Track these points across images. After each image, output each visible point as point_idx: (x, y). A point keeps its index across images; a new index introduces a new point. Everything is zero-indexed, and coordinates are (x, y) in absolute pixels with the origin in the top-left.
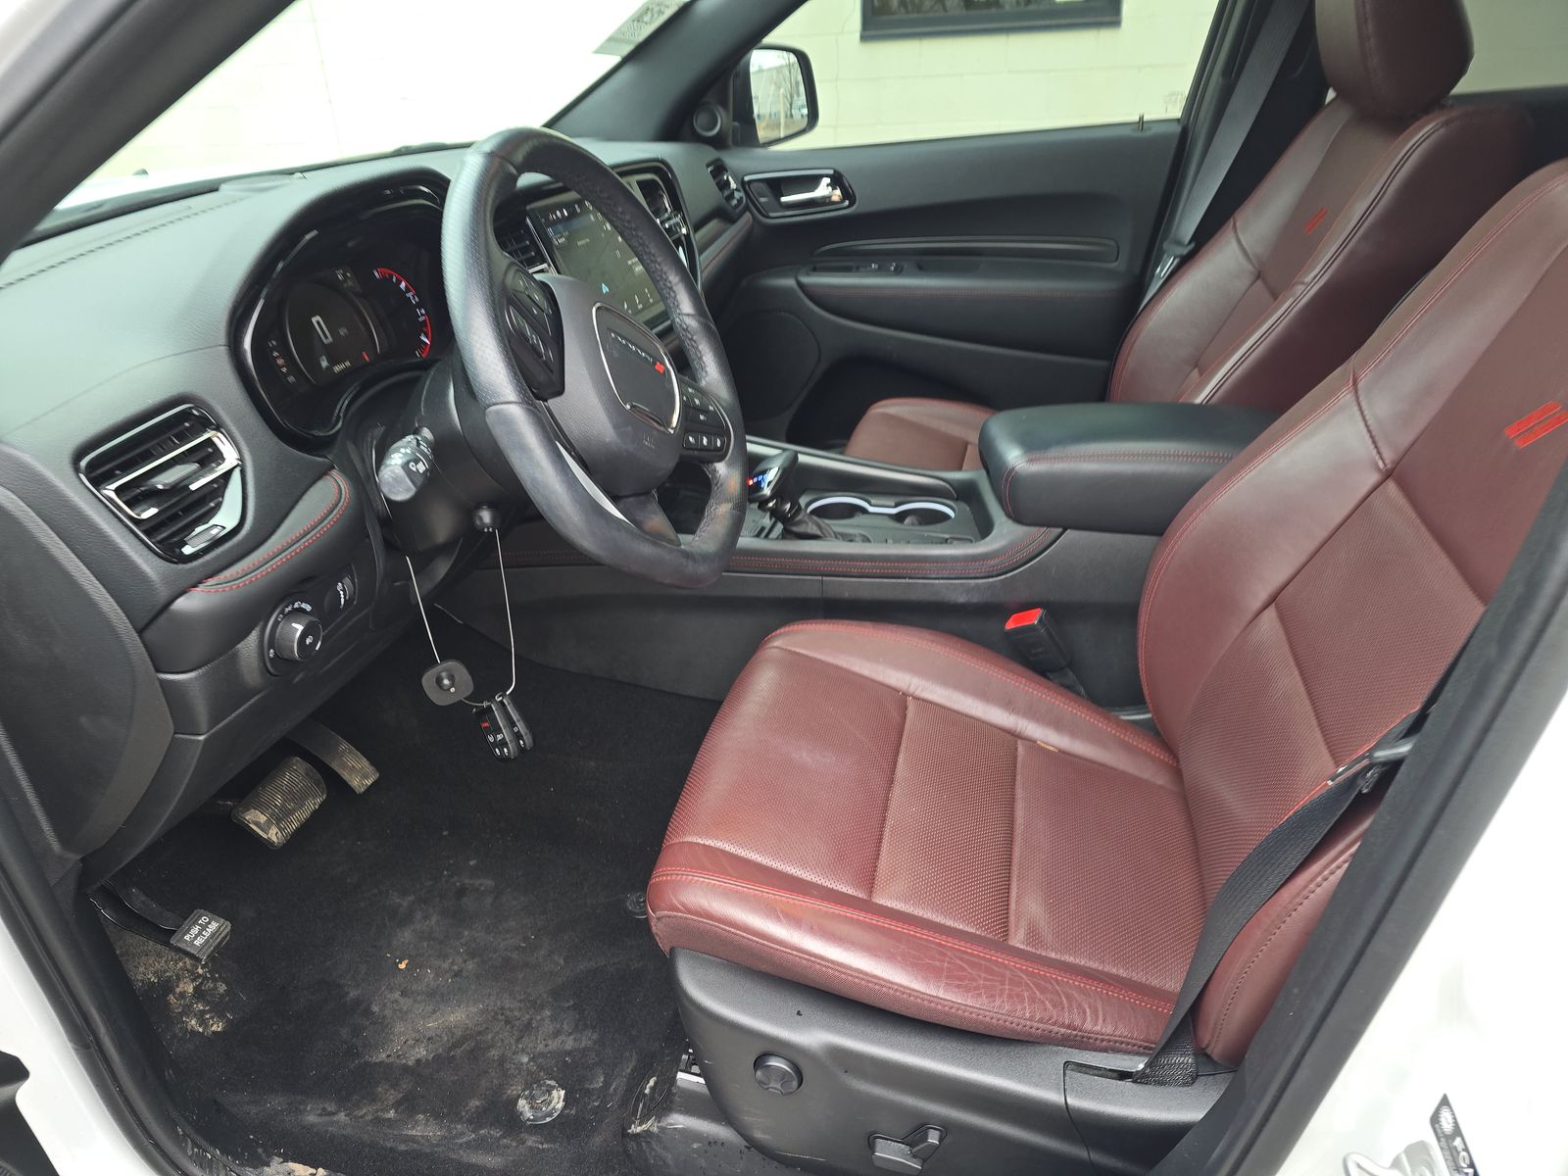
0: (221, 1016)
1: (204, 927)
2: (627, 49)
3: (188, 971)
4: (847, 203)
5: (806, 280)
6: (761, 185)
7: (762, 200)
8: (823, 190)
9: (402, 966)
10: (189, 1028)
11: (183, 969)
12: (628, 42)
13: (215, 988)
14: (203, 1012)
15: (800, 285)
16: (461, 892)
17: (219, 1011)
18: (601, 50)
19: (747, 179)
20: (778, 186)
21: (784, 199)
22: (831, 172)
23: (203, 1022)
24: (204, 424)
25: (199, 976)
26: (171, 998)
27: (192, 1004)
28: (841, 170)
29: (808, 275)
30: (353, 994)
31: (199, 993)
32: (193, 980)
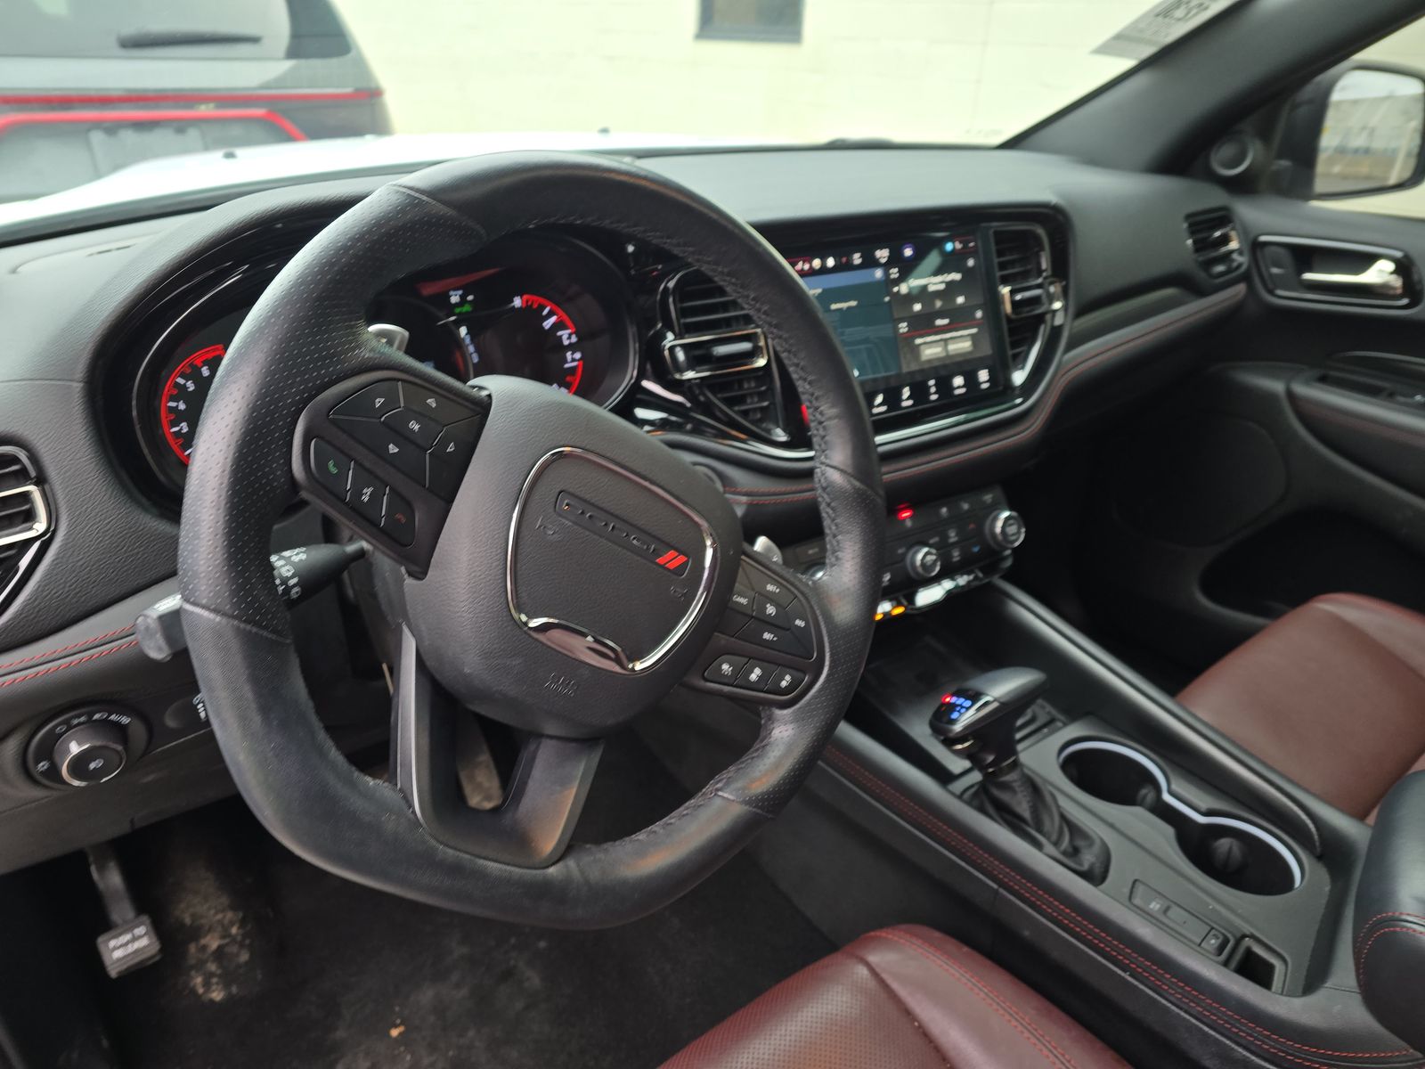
0: (227, 986)
1: (134, 939)
2: (1148, 51)
3: (223, 926)
4: (1405, 301)
5: (1301, 389)
6: (1281, 251)
7: (1275, 270)
8: (1380, 273)
9: (395, 1033)
10: (192, 984)
11: (220, 922)
12: (1149, 42)
13: (237, 955)
14: (212, 975)
15: (1291, 395)
16: (508, 974)
17: (227, 979)
18: (1105, 49)
19: (1263, 238)
20: (1306, 257)
21: (1308, 276)
22: (1399, 254)
23: (207, 984)
24: (22, 476)
25: (230, 935)
26: (192, 948)
27: (206, 961)
28: (1414, 254)
29: (1307, 383)
30: (340, 1034)
31: (219, 954)
32: (223, 937)
